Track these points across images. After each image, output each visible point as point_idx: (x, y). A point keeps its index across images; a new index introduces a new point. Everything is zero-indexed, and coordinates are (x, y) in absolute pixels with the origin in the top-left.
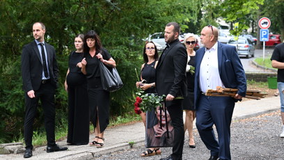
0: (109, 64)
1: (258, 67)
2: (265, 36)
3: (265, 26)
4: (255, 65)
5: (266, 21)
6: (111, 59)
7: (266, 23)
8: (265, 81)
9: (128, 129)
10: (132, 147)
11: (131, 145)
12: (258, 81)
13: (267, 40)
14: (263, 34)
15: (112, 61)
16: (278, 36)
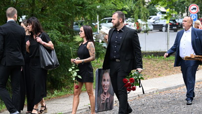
0: (47, 46)
3: (194, 11)
5: (195, 7)
6: (51, 42)
9: (61, 101)
15: (50, 44)
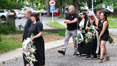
1: (50, 26)
2: (53, 10)
3: (52, 4)
4: (48, 25)
5: (53, 2)
7: (53, 3)
8: (56, 33)
10: (4, 64)
11: (4, 63)
12: (53, 33)
13: (54, 12)
14: (52, 9)
16: (58, 9)
